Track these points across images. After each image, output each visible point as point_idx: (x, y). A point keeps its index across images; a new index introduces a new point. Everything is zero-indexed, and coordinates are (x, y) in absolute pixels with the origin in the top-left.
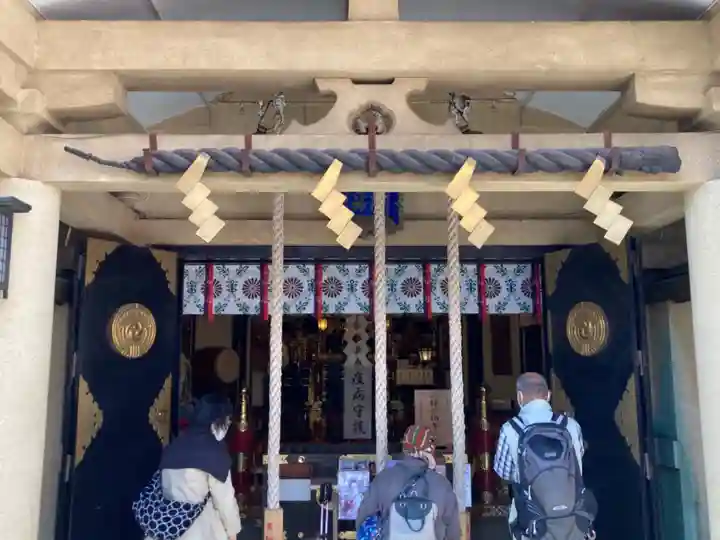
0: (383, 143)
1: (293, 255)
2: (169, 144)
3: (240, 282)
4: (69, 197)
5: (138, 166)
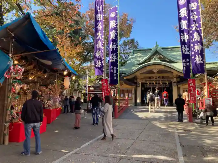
1: (152, 84)
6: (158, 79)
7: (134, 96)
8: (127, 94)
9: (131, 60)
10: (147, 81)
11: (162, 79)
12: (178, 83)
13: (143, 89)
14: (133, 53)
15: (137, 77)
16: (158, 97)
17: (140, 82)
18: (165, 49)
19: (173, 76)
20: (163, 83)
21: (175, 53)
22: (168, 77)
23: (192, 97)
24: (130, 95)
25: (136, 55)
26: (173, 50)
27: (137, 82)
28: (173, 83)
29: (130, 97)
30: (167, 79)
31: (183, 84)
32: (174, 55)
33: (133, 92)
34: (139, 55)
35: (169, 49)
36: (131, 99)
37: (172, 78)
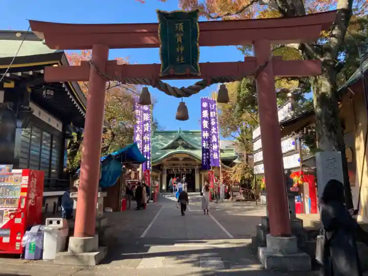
6: (182, 166)
10: (172, 167)
11: (186, 166)
12: (200, 170)
14: (154, 135)
17: (165, 168)
18: (187, 132)
20: (186, 170)
21: (196, 138)
22: (191, 165)
25: (157, 137)
26: (195, 135)
27: (163, 169)
28: (195, 170)
32: (196, 141)
34: (160, 137)
35: (191, 133)
37: (195, 165)
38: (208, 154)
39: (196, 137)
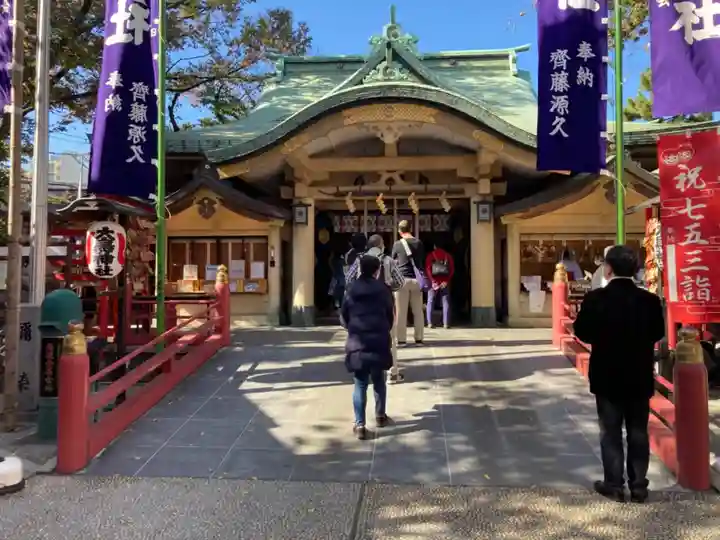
0: (394, 188)
1: (370, 212)
2: (342, 189)
3: (351, 222)
4: (317, 201)
5: (335, 195)
6: (400, 185)
7: (275, 273)
8: (242, 262)
9: (274, 98)
10: (345, 194)
11: (421, 187)
12: (499, 204)
13: (324, 237)
14: (284, 73)
15: (292, 170)
16: (414, 276)
17: (308, 197)
19: (477, 170)
21: (470, 80)
22: (451, 175)
23: (693, 274)
24: (258, 270)
25: (297, 80)
26: (462, 68)
27: (296, 202)
28: (473, 208)
29: (256, 281)
30: (445, 186)
31: (524, 209)
33: (275, 253)
34: (312, 80)
36: (264, 290)
37: (472, 181)
38: (585, 51)
39: (470, 75)
